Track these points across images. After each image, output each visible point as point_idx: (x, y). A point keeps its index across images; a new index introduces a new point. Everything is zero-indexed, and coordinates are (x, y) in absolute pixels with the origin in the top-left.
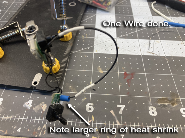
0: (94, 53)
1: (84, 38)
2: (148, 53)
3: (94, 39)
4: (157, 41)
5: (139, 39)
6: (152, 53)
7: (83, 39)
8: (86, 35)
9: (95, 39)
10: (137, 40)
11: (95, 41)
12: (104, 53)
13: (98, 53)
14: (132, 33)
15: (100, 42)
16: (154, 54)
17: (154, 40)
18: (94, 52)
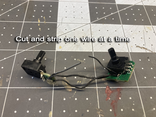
0: (56, 51)
1: (40, 23)
2: (138, 48)
3: (56, 24)
4: (148, 28)
5: (123, 24)
6: (144, 48)
7: (39, 25)
8: (44, 18)
9: (58, 24)
10: (121, 25)
11: (57, 29)
12: (73, 51)
13: (63, 51)
14: (112, 14)
15: (66, 31)
16: (146, 49)
17: (143, 26)
18: (56, 49)
